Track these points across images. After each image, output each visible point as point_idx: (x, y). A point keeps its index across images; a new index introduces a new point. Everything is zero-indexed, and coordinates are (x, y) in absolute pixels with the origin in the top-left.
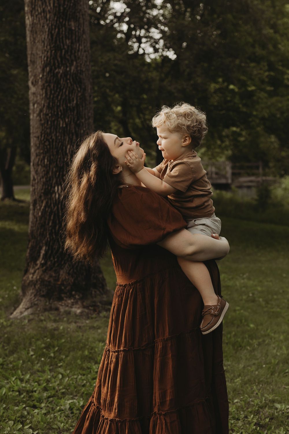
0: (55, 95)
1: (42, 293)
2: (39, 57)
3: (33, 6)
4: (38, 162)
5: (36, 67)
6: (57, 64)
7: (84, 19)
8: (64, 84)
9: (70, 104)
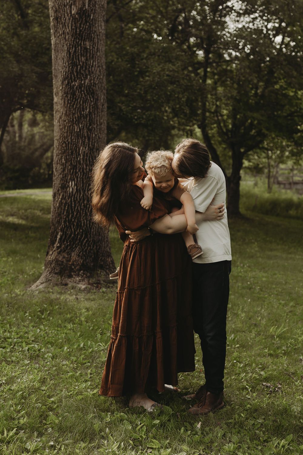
0: (72, 105)
1: (56, 271)
2: (60, 72)
3: (56, 29)
4: (57, 161)
5: (58, 80)
6: (73, 78)
7: (98, 39)
8: (79, 95)
9: (84, 112)
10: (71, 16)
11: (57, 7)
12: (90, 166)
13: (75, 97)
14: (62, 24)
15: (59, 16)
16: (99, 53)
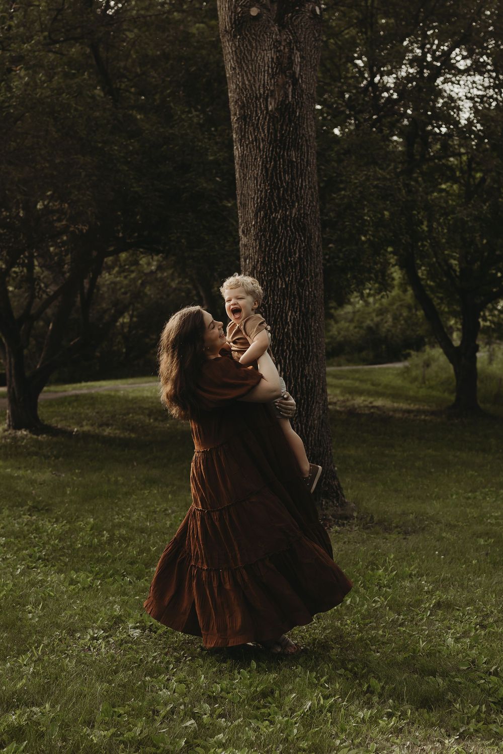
0: (272, 248)
2: (251, 198)
3: (243, 134)
5: (248, 211)
6: (273, 207)
8: (283, 233)
9: (291, 258)
10: (267, 113)
11: (245, 101)
12: (303, 341)
13: (277, 236)
14: (253, 125)
15: (248, 114)
16: (310, 167)
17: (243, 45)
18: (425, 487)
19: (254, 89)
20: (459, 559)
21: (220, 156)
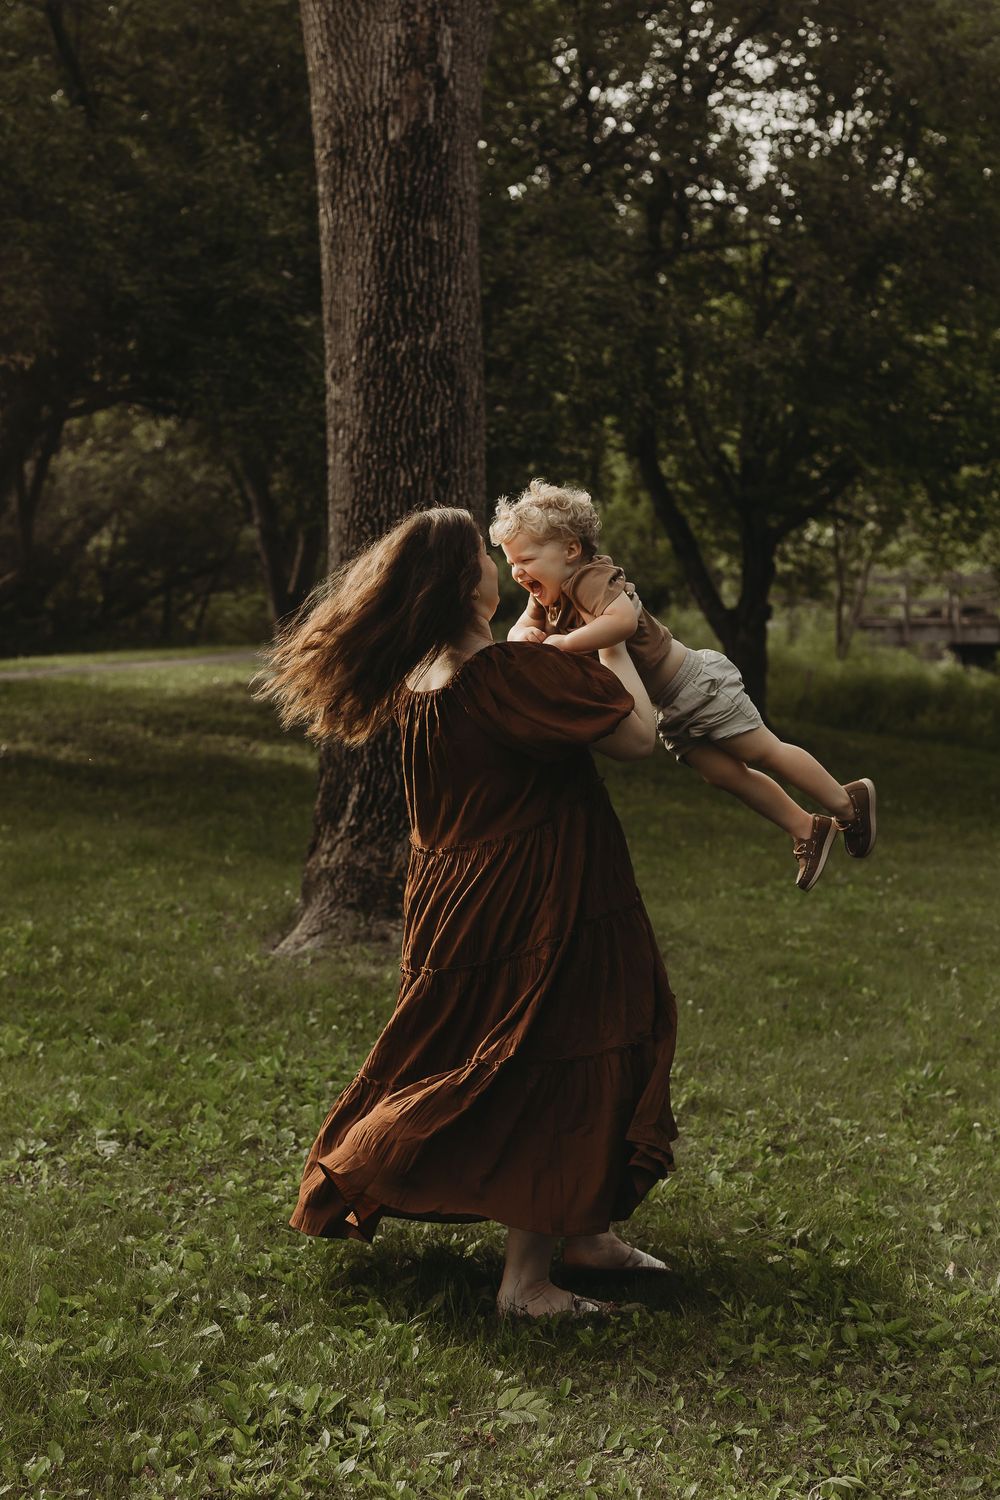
0: (389, 408)
1: (350, 901)
2: (351, 311)
3: (337, 184)
5: (343, 336)
6: (393, 330)
7: (462, 213)
8: (411, 380)
9: (425, 429)
10: (385, 145)
11: (343, 120)
13: (399, 385)
14: (357, 168)
15: (348, 147)
16: (466, 253)
17: (342, 10)
18: (668, 875)
19: (360, 96)
20: (732, 1016)
21: (292, 229)
